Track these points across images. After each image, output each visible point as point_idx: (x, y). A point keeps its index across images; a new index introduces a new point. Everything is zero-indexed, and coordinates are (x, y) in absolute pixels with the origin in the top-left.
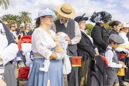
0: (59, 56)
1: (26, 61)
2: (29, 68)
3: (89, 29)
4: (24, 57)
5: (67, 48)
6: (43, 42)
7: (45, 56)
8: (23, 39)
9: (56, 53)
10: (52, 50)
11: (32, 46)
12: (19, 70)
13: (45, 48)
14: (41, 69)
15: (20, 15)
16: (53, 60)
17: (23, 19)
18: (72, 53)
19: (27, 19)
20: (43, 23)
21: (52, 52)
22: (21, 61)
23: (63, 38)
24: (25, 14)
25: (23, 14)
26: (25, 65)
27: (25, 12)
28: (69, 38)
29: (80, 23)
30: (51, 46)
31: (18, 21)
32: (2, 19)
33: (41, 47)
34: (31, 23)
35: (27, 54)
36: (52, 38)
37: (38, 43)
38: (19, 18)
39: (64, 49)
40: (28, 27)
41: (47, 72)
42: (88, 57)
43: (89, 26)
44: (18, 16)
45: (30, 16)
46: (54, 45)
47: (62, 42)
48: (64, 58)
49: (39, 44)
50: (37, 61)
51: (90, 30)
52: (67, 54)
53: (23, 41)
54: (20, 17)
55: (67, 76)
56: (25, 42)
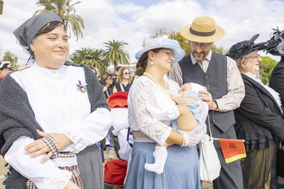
0: (187, 139)
1: (119, 148)
2: (126, 162)
3: (264, 69)
4: (116, 139)
5: (207, 120)
6: (150, 108)
7: (155, 138)
8: (113, 101)
9: (182, 132)
10: (171, 125)
11: (129, 117)
12: (106, 165)
13: (155, 121)
14: (149, 167)
15: (105, 48)
16: (175, 146)
17: (111, 56)
18: (221, 132)
19: (120, 57)
20: (152, 63)
21: (170, 129)
22: (108, 146)
23: (196, 95)
24: (115, 46)
25: (111, 45)
26: (118, 156)
27: (116, 41)
28: (210, 94)
29: (246, 59)
30: (169, 116)
31: (103, 61)
32: (72, 60)
33: (146, 119)
34: (129, 64)
35: (121, 132)
36: (171, 96)
37: (140, 110)
38: (104, 55)
39: (198, 121)
40: (126, 74)
41: (162, 175)
42: (270, 142)
43: (265, 62)
44: (101, 51)
45: (124, 49)
46: (174, 113)
47: (194, 105)
48: (200, 142)
49: (142, 111)
50: (140, 149)
51: (267, 71)
52: (208, 133)
53: (113, 103)
54: (107, 53)
55: (212, 185)
56: (117, 106)
